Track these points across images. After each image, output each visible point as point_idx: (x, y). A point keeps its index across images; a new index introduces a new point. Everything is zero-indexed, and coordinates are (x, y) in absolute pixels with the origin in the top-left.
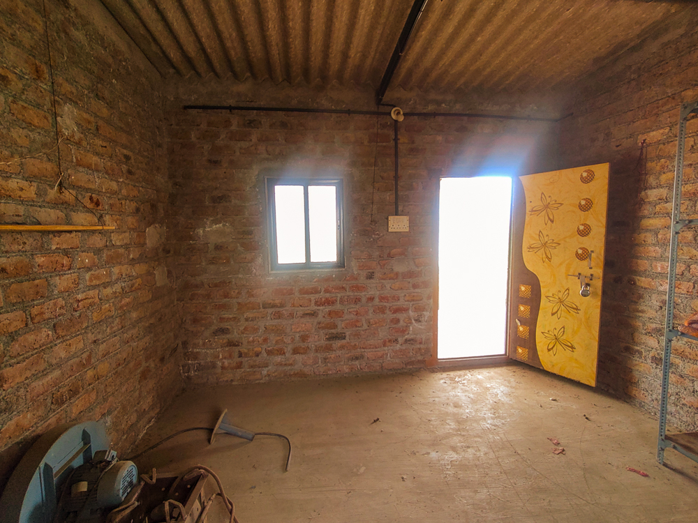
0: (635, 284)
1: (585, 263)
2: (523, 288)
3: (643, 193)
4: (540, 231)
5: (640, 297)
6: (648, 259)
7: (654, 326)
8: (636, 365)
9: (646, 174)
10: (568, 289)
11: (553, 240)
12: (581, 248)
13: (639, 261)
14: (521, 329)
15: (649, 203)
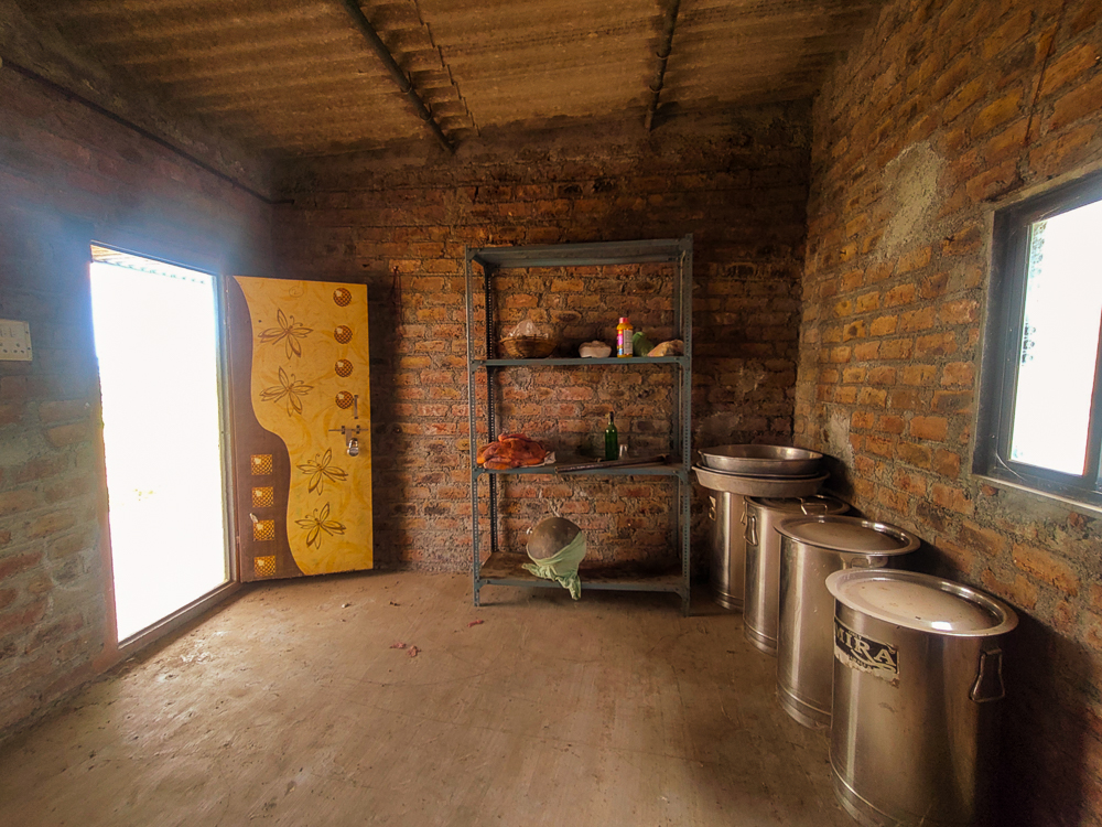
0: (401, 431)
1: (349, 411)
2: (258, 461)
3: (401, 328)
4: (280, 369)
5: (408, 445)
6: (412, 402)
7: (424, 474)
8: (409, 524)
9: (402, 307)
10: (329, 450)
11: (302, 382)
12: (342, 393)
13: (404, 405)
14: (260, 527)
15: (408, 339)
